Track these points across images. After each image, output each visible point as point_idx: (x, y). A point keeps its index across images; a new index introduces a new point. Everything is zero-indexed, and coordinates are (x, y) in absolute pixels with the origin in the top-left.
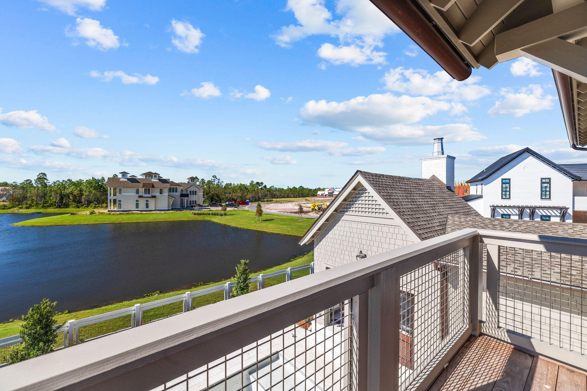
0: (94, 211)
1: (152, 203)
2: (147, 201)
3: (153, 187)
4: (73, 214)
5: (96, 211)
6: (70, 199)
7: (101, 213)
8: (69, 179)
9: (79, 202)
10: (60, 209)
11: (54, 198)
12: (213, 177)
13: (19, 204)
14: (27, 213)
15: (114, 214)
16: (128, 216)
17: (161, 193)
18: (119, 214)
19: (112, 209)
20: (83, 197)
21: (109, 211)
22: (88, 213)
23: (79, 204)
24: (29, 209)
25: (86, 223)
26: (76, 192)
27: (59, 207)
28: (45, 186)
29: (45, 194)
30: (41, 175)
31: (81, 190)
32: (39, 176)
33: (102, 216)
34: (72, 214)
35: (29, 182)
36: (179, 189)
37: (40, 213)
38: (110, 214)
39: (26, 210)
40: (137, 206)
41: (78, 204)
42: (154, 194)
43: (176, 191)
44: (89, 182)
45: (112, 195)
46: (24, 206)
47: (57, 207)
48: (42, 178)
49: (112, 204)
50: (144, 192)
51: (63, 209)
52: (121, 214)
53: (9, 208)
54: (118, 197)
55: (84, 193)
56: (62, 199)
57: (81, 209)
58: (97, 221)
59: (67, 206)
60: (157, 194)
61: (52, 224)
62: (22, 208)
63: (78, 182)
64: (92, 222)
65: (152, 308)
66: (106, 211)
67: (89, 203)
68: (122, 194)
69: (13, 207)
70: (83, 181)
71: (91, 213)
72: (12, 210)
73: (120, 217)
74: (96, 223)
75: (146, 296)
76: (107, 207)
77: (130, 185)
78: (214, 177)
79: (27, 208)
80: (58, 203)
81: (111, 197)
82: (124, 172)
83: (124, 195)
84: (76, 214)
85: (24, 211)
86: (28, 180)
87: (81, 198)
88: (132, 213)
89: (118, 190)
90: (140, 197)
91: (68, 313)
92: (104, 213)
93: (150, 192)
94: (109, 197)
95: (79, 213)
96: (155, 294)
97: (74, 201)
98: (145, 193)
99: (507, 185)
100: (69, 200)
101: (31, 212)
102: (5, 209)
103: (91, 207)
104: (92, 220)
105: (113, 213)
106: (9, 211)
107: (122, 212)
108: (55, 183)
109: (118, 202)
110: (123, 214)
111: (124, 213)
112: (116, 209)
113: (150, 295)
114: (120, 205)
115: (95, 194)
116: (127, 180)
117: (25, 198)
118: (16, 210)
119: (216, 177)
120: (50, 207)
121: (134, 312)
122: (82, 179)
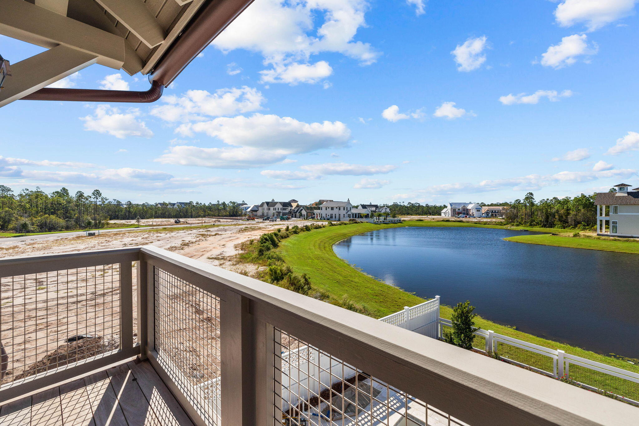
0: (579, 233)
4: (555, 235)
5: (582, 233)
6: (556, 219)
7: (587, 236)
8: (555, 198)
9: (566, 222)
10: (545, 229)
11: (540, 217)
13: (512, 222)
14: (517, 229)
15: (605, 239)
16: (627, 244)
18: (613, 240)
19: (604, 232)
20: (569, 216)
21: (598, 235)
22: (571, 235)
23: (565, 224)
24: (518, 226)
25: (567, 246)
26: (562, 212)
27: (545, 226)
28: (532, 204)
29: (533, 213)
30: (528, 195)
31: (568, 210)
32: (527, 196)
33: (587, 240)
34: (553, 234)
35: (518, 201)
37: (527, 231)
38: (599, 238)
39: (516, 227)
41: (563, 224)
44: (577, 200)
45: (604, 215)
46: (515, 224)
47: (542, 227)
48: (530, 197)
49: (604, 226)
51: (548, 229)
52: (615, 240)
53: (505, 225)
54: (612, 217)
55: (571, 212)
56: (547, 218)
57: (566, 230)
58: (581, 245)
59: (552, 225)
61: (533, 242)
62: (513, 225)
63: (565, 200)
64: (574, 246)
65: (605, 372)
66: (594, 235)
67: (576, 224)
68: (619, 214)
69: (507, 224)
70: (570, 198)
71: (575, 236)
72: (506, 226)
73: (613, 244)
74: (580, 247)
75: (613, 355)
76: (595, 230)
77: (632, 202)
79: (517, 225)
80: (543, 222)
81: (601, 217)
82: (622, 185)
83: (622, 215)
84: (557, 235)
85: (514, 228)
86: (517, 200)
87: (568, 218)
88: (634, 241)
89: (611, 209)
91: (515, 329)
92: (590, 237)
94: (599, 218)
95: (561, 234)
96: (629, 361)
97: (560, 220)
100: (554, 219)
101: (519, 229)
102: (502, 225)
103: (579, 228)
104: (575, 243)
105: (604, 237)
106: (504, 227)
107: (618, 238)
108: (541, 201)
109: (611, 225)
110: (619, 240)
111: (621, 239)
112: (609, 233)
113: (620, 359)
114: (615, 228)
115: (584, 214)
116: (626, 195)
117: (516, 216)
118: (509, 227)
120: (536, 225)
121: (556, 357)
122: (569, 196)
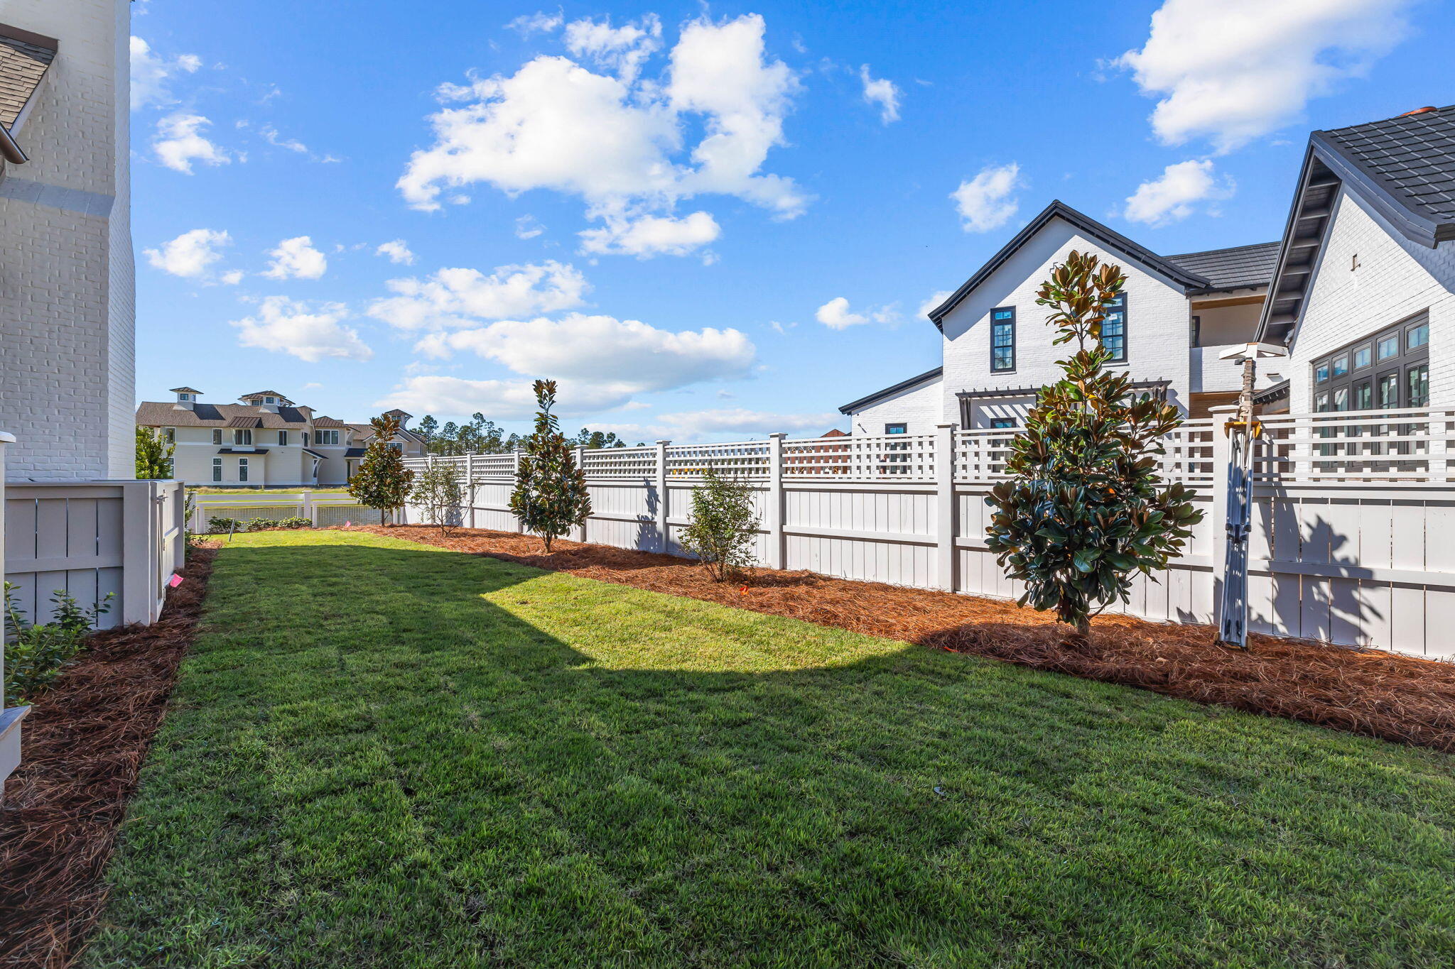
1: (256, 467)
2: (243, 462)
3: (260, 425)
12: (475, 416)
17: (281, 444)
36: (345, 436)
40: (217, 474)
42: (262, 445)
43: (335, 441)
50: (234, 439)
60: (273, 445)
68: (178, 440)
78: (479, 416)
82: (185, 389)
83: (182, 446)
90: (223, 451)
93: (252, 439)
98: (239, 442)
99: (1008, 327)
119: (482, 418)
